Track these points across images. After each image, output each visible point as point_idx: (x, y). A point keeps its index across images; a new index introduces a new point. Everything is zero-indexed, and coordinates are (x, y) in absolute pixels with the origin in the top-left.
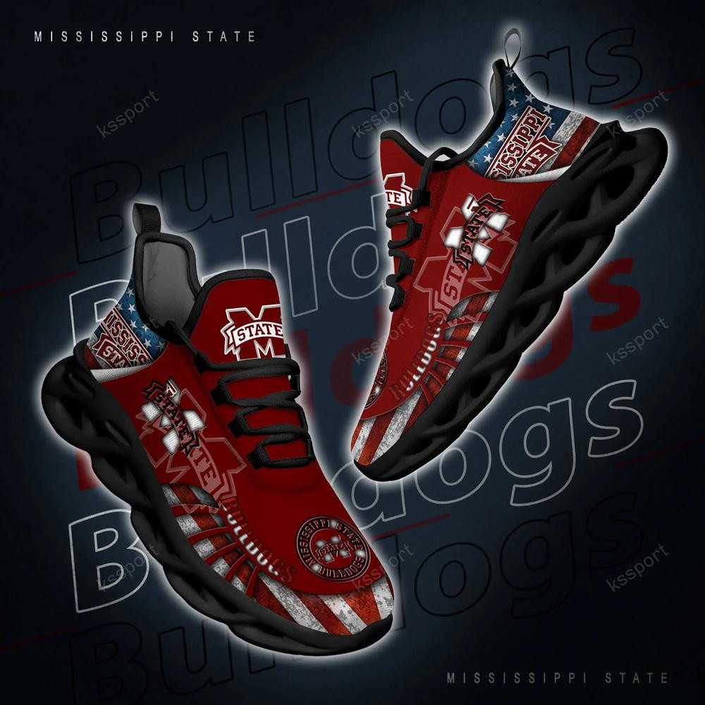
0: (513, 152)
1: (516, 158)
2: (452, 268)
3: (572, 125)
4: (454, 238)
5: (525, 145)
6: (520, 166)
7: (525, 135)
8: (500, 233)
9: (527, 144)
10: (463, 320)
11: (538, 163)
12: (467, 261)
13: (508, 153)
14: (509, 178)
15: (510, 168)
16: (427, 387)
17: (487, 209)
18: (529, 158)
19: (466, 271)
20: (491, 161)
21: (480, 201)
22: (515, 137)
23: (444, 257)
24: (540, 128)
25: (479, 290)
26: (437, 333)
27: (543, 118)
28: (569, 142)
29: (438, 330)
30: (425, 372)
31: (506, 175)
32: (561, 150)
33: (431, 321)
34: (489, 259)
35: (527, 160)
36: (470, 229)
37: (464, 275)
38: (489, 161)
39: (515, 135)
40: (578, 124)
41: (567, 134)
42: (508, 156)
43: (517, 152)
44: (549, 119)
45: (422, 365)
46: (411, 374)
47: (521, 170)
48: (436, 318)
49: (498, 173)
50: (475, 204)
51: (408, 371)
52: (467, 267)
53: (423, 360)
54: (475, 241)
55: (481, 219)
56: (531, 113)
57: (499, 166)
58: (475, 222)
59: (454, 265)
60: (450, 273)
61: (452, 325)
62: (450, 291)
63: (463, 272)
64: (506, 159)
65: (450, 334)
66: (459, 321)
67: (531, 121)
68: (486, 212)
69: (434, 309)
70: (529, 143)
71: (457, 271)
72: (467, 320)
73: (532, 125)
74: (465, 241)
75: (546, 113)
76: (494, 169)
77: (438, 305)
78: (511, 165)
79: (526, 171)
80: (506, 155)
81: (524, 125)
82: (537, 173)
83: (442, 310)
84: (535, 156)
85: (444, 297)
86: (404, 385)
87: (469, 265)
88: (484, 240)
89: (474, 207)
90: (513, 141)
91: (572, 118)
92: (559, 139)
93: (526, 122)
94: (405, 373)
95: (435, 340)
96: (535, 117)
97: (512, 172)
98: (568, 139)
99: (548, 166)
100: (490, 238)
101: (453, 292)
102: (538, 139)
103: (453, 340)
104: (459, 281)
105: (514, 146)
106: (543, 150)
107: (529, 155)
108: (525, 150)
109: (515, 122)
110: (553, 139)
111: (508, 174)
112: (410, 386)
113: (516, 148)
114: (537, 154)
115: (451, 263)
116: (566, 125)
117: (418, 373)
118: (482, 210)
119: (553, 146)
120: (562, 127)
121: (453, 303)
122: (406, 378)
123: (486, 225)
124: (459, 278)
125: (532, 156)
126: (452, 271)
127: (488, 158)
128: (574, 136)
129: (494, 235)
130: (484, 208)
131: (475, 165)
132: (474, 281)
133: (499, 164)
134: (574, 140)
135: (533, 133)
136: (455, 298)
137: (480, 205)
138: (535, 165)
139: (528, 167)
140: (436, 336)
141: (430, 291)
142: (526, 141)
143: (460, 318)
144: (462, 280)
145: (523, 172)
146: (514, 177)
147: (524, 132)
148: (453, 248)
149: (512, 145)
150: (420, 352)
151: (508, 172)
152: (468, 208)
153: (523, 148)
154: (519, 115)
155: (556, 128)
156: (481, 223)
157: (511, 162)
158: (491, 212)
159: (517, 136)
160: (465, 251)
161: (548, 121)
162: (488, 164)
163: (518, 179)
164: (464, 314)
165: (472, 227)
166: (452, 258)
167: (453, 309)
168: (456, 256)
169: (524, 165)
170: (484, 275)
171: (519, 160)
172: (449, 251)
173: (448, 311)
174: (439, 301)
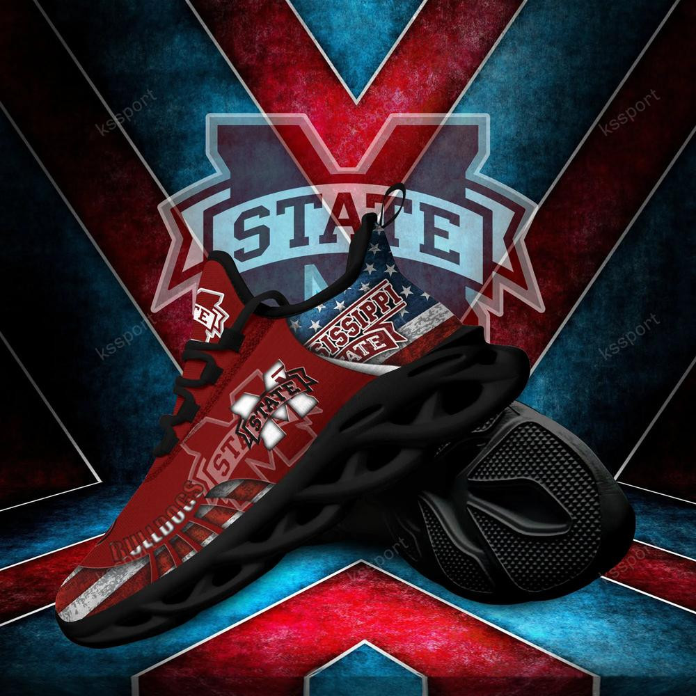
0: (347, 328)
1: (348, 336)
2: (231, 439)
3: (428, 323)
4: (245, 405)
5: (364, 325)
6: (350, 348)
7: (369, 313)
8: (301, 418)
9: (367, 324)
10: (226, 503)
11: (372, 351)
12: (252, 438)
13: (341, 327)
14: (332, 357)
15: (338, 346)
16: (156, 558)
17: (295, 386)
18: (364, 342)
19: (247, 449)
20: (319, 330)
21: (290, 373)
22: (357, 311)
23: (228, 424)
24: (390, 310)
25: (255, 475)
26: (189, 505)
27: (397, 300)
28: (416, 341)
29: (193, 502)
30: (160, 542)
31: (330, 353)
32: (405, 346)
33: (186, 490)
34: (279, 444)
35: (361, 343)
36: (267, 402)
37: (243, 453)
38: (316, 329)
39: (357, 308)
40: (436, 324)
41: (419, 330)
42: (340, 331)
43: (352, 330)
44: (404, 304)
45: (159, 534)
46: (143, 538)
47: (349, 353)
48: (193, 489)
49: (321, 347)
50: (282, 375)
51: (140, 534)
52: (249, 445)
53: (162, 529)
54: (269, 418)
55: (284, 394)
56: (385, 289)
57: (325, 339)
58: (275, 396)
59: (235, 437)
60: (227, 444)
61: (212, 503)
62: (221, 465)
63: (243, 448)
64: (336, 333)
65: (205, 512)
66: (220, 502)
67: (381, 299)
68: (292, 388)
69: (195, 477)
70: (370, 324)
71: (236, 444)
72: (230, 504)
73: (381, 304)
74: (257, 414)
75: (403, 296)
76: (318, 341)
77: (201, 475)
78: (339, 343)
79: (355, 356)
80: (338, 329)
81: (372, 301)
82: (367, 363)
83: (205, 483)
84: (372, 342)
85: (211, 468)
86: (130, 547)
87: (254, 443)
88: (280, 421)
89: (279, 378)
90: (353, 314)
91: (431, 314)
92: (407, 333)
93: (376, 298)
94: (136, 535)
95: (184, 512)
96: (389, 295)
97: (339, 351)
98: (417, 337)
99: (382, 359)
100: (288, 421)
101: (224, 468)
102: (383, 323)
103: (205, 520)
104: (236, 457)
105: (351, 322)
106: (383, 338)
107: (364, 339)
108: (362, 331)
109: (363, 293)
110: (400, 329)
111: (333, 352)
112: (136, 551)
113: (352, 325)
114: (374, 340)
115: (232, 433)
116: (421, 319)
117: (151, 540)
118: (288, 384)
119: (397, 337)
120: (416, 320)
121: (221, 480)
122: (135, 540)
123: (287, 404)
124: (236, 454)
125: (368, 340)
126: (231, 442)
127: (316, 325)
128: (426, 336)
129: (294, 418)
130: (291, 383)
131: (298, 329)
132: (253, 464)
133: (326, 337)
134: (424, 340)
135: (379, 314)
136: (224, 474)
137: (288, 378)
138: (368, 353)
139: (358, 352)
140: (187, 508)
141: (197, 455)
142: (367, 320)
143: (222, 499)
144: (240, 457)
145: (351, 356)
146: (338, 357)
147: (369, 308)
148: (240, 417)
149: (349, 320)
150: (162, 518)
151: (334, 350)
152: (273, 376)
153: (360, 327)
154: (371, 287)
155: (409, 318)
156: (282, 399)
157: (341, 339)
158: (298, 390)
159: (359, 310)
160: (253, 425)
161: (401, 306)
162: (313, 332)
163: (341, 362)
164: (229, 496)
165: (270, 400)
166: (236, 427)
167: (218, 486)
168: (241, 427)
169: (355, 348)
170: (267, 461)
171: (351, 339)
172: (235, 418)
173: (211, 486)
174: (205, 470)
